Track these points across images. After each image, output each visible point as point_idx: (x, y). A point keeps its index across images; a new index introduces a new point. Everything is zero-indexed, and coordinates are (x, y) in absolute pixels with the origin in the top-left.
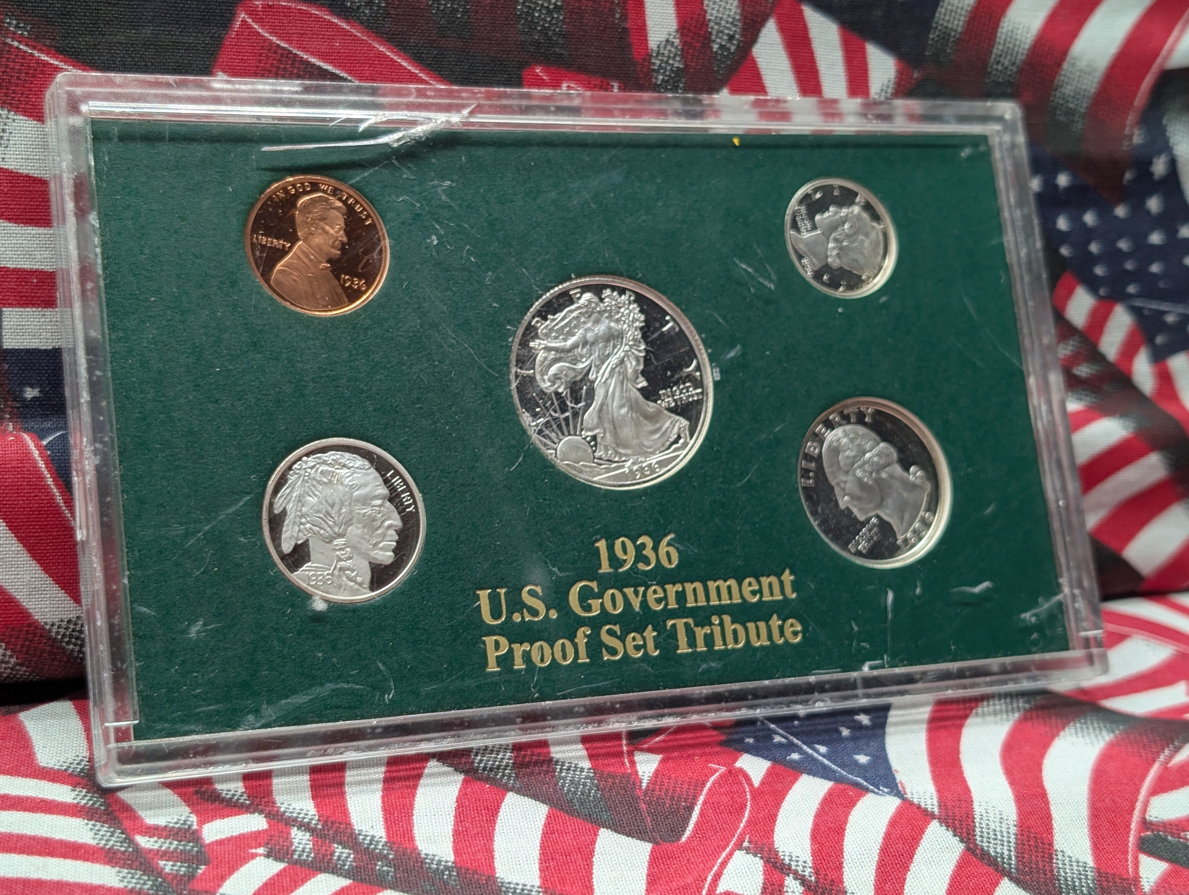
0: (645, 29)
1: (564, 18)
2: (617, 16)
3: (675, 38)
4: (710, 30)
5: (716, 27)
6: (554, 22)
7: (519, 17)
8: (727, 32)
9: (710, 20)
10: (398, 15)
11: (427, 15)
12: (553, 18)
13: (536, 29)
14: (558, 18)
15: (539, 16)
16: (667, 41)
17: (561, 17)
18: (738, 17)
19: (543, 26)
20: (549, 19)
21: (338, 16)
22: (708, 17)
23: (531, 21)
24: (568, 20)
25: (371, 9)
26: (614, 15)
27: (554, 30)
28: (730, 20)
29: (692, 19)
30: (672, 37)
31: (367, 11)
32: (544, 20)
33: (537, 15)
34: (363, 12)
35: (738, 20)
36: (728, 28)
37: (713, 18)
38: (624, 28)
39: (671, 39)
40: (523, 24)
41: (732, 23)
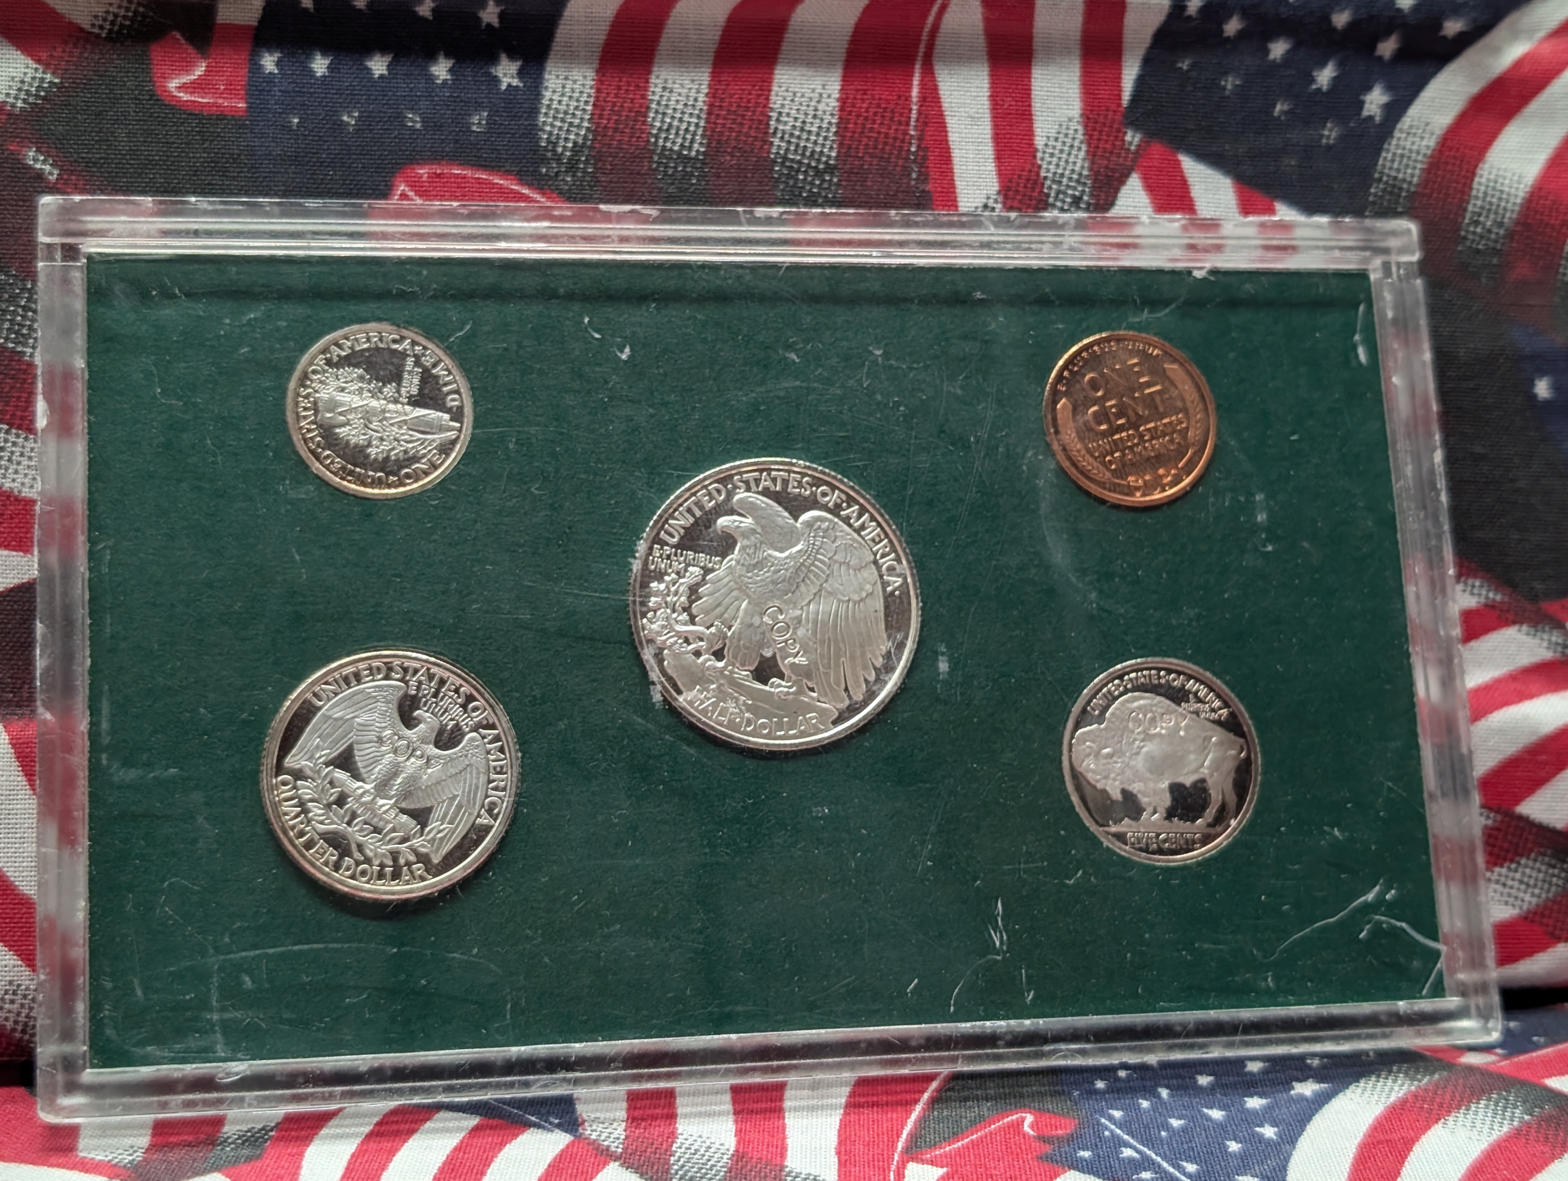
0: (954, 192)
1: (840, 180)
2: (914, 176)
3: (996, 201)
4: (1046, 191)
5: (1054, 186)
6: (826, 185)
7: (777, 180)
8: (1070, 192)
9: (1046, 178)
10: (611, 182)
11: (650, 181)
12: (823, 181)
13: (800, 195)
14: (831, 180)
15: (805, 179)
16: (986, 206)
17: (835, 180)
18: (1085, 173)
19: (810, 191)
20: (817, 182)
21: (530, 186)
22: (1043, 174)
23: (794, 186)
24: (844, 183)
25: (573, 176)
26: (909, 175)
27: (826, 197)
28: (1075, 176)
29: (1020, 176)
30: (991, 201)
31: (569, 179)
32: (812, 184)
33: (801, 177)
34: (563, 180)
35: (1087, 177)
36: (1075, 189)
37: (1050, 175)
38: (923, 191)
39: (991, 203)
40: (783, 190)
41: (1078, 181)
